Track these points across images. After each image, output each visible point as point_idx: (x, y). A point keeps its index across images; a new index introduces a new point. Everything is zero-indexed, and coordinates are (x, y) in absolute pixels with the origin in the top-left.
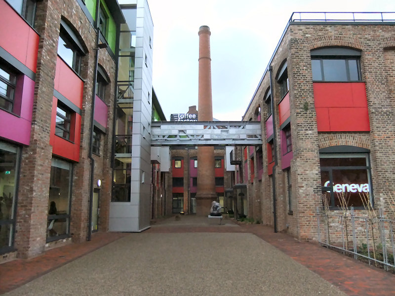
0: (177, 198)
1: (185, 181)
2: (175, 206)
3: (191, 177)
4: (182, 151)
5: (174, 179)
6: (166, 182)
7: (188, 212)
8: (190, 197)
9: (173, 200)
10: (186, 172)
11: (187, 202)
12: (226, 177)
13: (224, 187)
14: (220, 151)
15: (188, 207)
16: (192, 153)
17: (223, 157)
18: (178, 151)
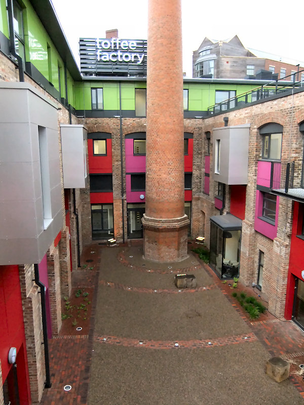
0: (100, 208)
1: (116, 182)
3: (128, 174)
4: (108, 120)
5: (92, 176)
7: (123, 238)
8: (125, 211)
10: (116, 163)
11: (121, 219)
12: (195, 173)
13: (192, 190)
14: (188, 122)
15: (123, 230)
16: (129, 126)
17: (193, 134)
18: (99, 120)
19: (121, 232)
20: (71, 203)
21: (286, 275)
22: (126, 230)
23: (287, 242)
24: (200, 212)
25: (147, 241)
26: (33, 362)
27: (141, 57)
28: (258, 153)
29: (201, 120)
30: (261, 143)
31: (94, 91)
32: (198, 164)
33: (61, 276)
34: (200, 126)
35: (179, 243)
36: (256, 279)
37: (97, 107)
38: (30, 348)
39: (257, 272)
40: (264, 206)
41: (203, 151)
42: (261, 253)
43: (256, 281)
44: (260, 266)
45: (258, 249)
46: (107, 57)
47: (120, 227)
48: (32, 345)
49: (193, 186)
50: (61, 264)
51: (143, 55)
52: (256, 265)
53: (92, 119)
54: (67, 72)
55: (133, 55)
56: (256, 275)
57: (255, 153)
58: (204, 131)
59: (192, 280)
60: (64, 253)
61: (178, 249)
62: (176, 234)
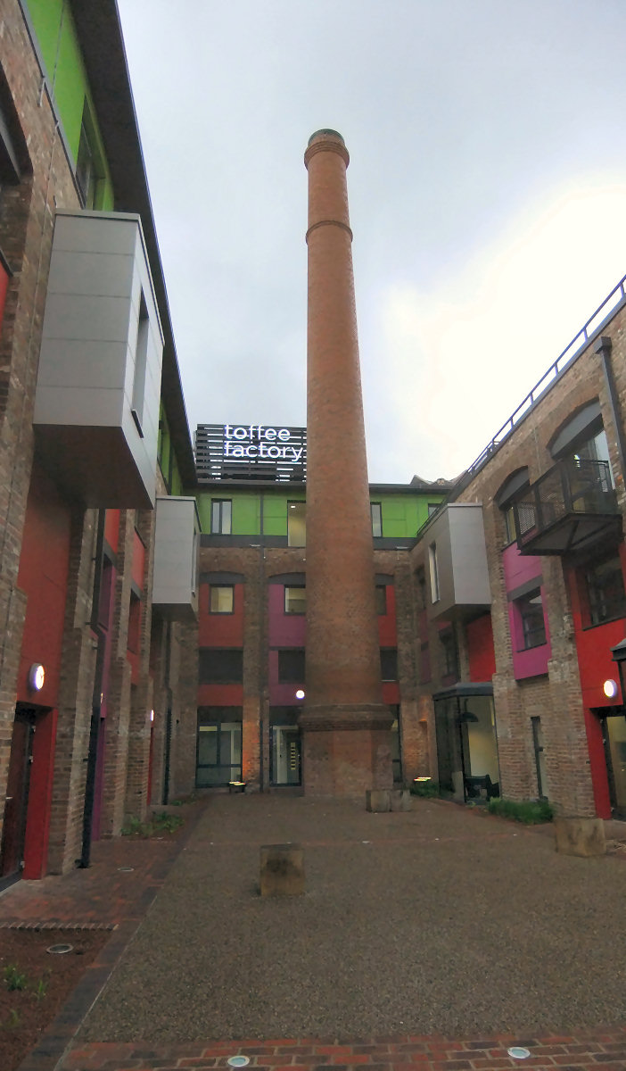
0: (214, 729)
1: (249, 663)
2: (209, 757)
3: (273, 649)
4: (238, 552)
5: (203, 652)
6: (175, 664)
7: (261, 780)
8: (266, 722)
9: (200, 735)
10: (252, 628)
11: (257, 740)
12: (404, 648)
13: (397, 683)
14: (381, 556)
15: (261, 763)
16: (277, 562)
17: (393, 576)
18: (224, 551)
19: (257, 767)
20: (162, 659)
21: (582, 718)
22: (266, 764)
23: (571, 649)
24: (418, 725)
25: (309, 756)
26: (66, 769)
27: (297, 453)
28: (500, 540)
29: (406, 553)
30: (504, 524)
31: (216, 505)
32: (406, 630)
33: (129, 770)
34: (406, 563)
35: (375, 758)
36: (535, 787)
37: (221, 530)
38: (64, 736)
39: (534, 769)
40: (524, 628)
41: (414, 605)
42: (536, 720)
43: (536, 791)
44: (538, 750)
45: (529, 719)
46: (241, 451)
47: (256, 756)
48: (68, 730)
49: (400, 674)
50: (130, 744)
51: (301, 451)
52: (531, 755)
53: (210, 549)
54: (174, 457)
55: (284, 450)
56: (534, 777)
57: (496, 540)
58: (412, 570)
59: (402, 793)
60: (139, 720)
61: (374, 770)
62: (367, 734)
